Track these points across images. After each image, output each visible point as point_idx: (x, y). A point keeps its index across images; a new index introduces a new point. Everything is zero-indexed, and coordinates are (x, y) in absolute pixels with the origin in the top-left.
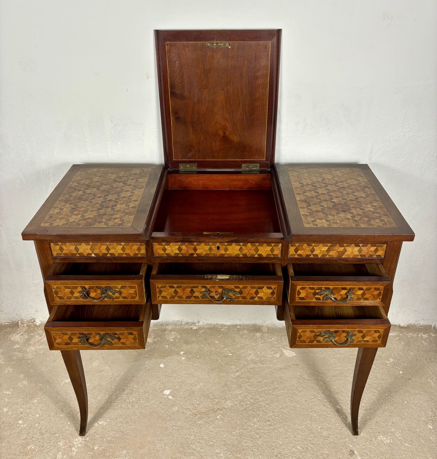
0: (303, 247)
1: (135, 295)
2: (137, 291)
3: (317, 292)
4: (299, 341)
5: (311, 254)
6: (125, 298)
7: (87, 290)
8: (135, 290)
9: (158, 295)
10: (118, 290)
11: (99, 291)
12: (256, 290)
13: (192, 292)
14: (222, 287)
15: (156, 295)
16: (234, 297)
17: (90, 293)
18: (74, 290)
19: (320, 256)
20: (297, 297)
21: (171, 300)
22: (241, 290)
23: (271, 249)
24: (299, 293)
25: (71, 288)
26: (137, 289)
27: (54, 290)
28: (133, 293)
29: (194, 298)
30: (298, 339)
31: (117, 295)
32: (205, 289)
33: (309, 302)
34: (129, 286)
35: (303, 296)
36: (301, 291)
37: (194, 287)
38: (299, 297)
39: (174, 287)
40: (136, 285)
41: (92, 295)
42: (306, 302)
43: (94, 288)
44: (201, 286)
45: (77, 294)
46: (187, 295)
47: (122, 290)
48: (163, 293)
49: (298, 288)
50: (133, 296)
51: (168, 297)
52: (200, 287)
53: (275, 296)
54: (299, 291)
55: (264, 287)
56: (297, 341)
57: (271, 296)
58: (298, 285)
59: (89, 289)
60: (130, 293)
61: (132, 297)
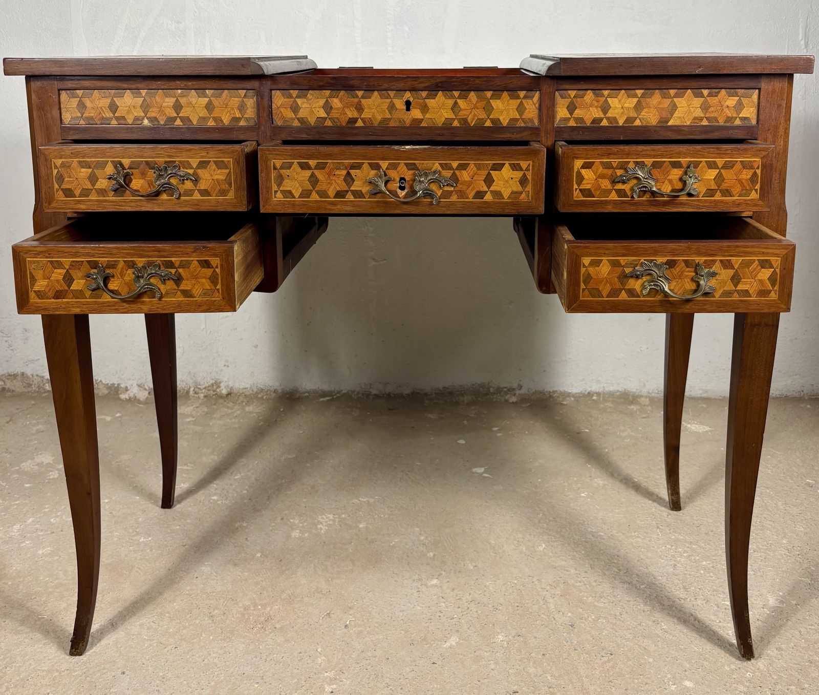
0: (585, 98)
1: (227, 186)
2: (232, 174)
3: (618, 174)
4: (586, 292)
5: (603, 116)
6: (205, 193)
7: (125, 171)
8: (227, 171)
9: (275, 187)
10: (191, 171)
11: (151, 174)
12: (486, 172)
13: (349, 179)
14: (413, 167)
15: (269, 189)
16: (439, 193)
17: (131, 181)
18: (98, 172)
19: (621, 123)
20: (576, 189)
21: (302, 203)
22: (454, 173)
23: (519, 106)
24: (581, 178)
25: (93, 166)
26: (232, 170)
27: (55, 172)
28: (222, 180)
29: (352, 197)
30: (583, 286)
31: (188, 185)
32: (376, 171)
33: (602, 201)
34: (215, 162)
35: (588, 187)
36: (583, 171)
37: (353, 167)
38: (581, 190)
39: (309, 168)
40: (231, 160)
41: (137, 183)
42: (596, 202)
43: (142, 166)
44: (369, 163)
45: (103, 183)
46: (338, 189)
47: (199, 171)
48: (285, 183)
49: (578, 163)
50: (223, 187)
51: (297, 195)
52: (366, 166)
53: (529, 188)
54: (579, 173)
55: (504, 164)
56: (581, 291)
57: (520, 189)
58: (577, 158)
59: (130, 168)
60: (217, 180)
61: (220, 191)
